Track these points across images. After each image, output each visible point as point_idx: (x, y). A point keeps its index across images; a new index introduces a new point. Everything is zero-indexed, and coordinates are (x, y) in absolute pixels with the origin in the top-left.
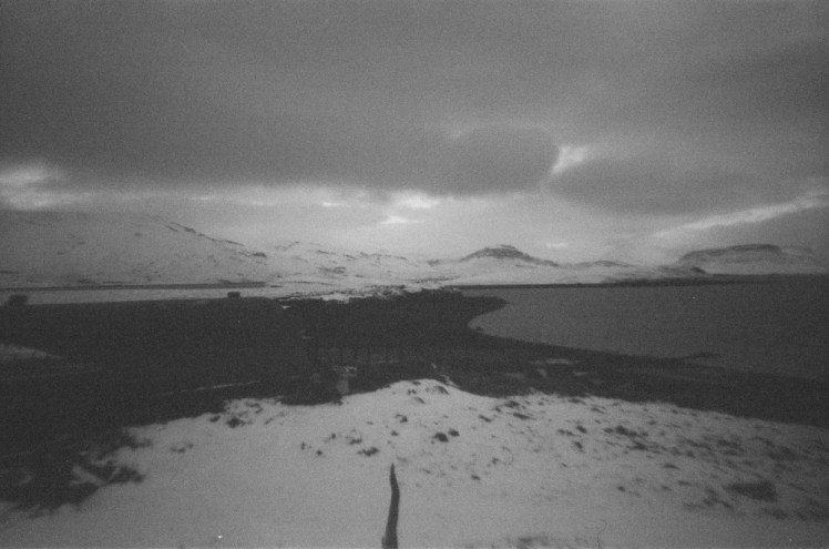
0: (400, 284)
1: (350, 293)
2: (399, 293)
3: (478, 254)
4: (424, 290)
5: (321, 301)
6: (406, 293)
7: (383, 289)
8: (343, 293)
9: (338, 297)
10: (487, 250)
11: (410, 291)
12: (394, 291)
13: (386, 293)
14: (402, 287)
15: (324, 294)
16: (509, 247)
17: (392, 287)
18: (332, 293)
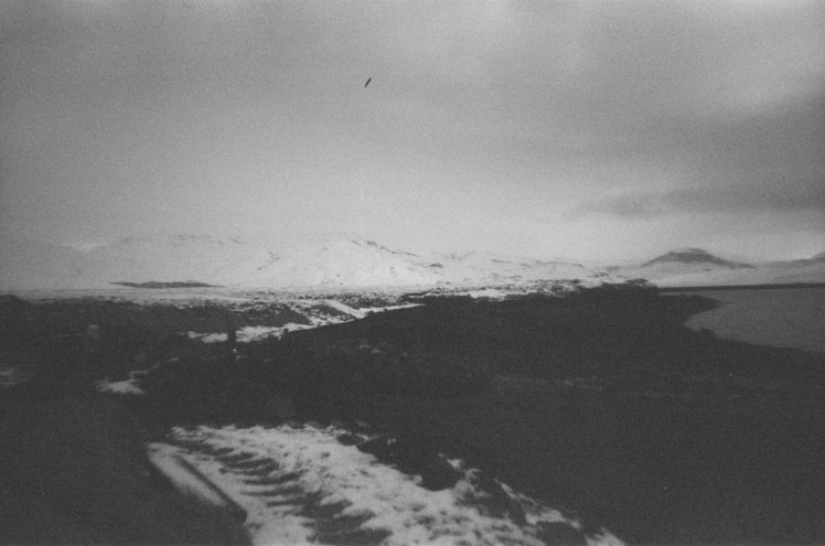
0: (573, 278)
1: (508, 288)
2: (571, 288)
3: (661, 259)
4: (605, 285)
5: (468, 298)
6: (581, 288)
7: (550, 285)
8: (498, 288)
9: (492, 294)
10: (671, 254)
11: (588, 286)
12: (565, 286)
13: (554, 289)
14: (576, 282)
15: (474, 289)
16: (699, 250)
17: (563, 281)
18: (483, 289)
